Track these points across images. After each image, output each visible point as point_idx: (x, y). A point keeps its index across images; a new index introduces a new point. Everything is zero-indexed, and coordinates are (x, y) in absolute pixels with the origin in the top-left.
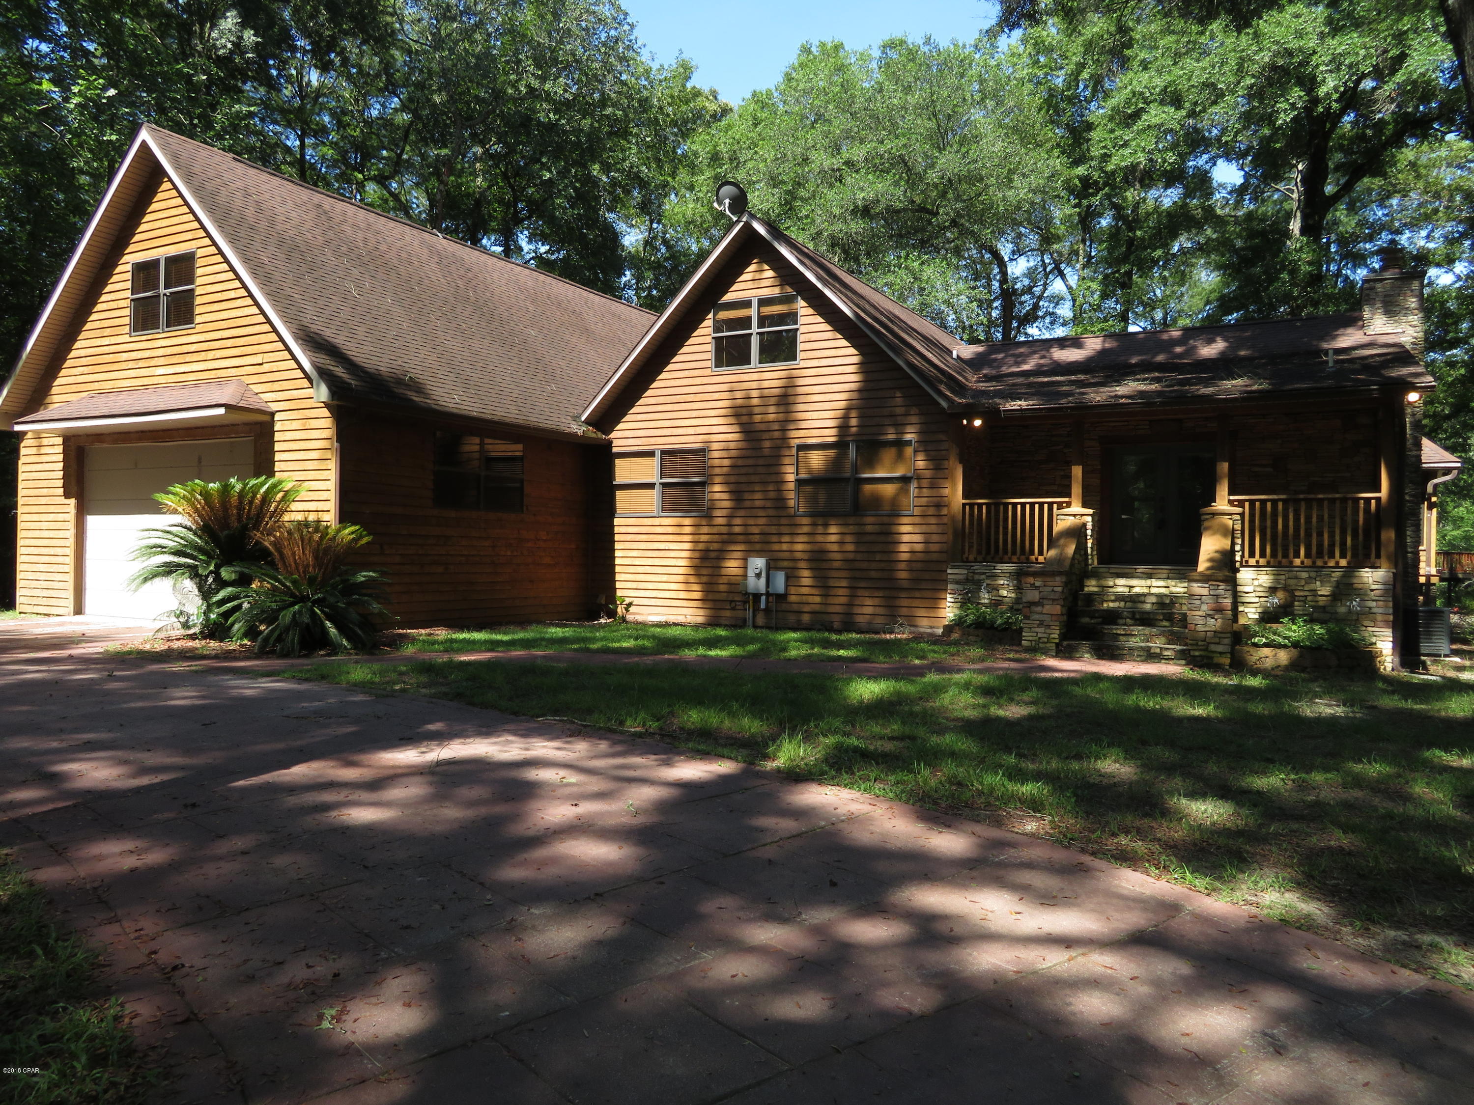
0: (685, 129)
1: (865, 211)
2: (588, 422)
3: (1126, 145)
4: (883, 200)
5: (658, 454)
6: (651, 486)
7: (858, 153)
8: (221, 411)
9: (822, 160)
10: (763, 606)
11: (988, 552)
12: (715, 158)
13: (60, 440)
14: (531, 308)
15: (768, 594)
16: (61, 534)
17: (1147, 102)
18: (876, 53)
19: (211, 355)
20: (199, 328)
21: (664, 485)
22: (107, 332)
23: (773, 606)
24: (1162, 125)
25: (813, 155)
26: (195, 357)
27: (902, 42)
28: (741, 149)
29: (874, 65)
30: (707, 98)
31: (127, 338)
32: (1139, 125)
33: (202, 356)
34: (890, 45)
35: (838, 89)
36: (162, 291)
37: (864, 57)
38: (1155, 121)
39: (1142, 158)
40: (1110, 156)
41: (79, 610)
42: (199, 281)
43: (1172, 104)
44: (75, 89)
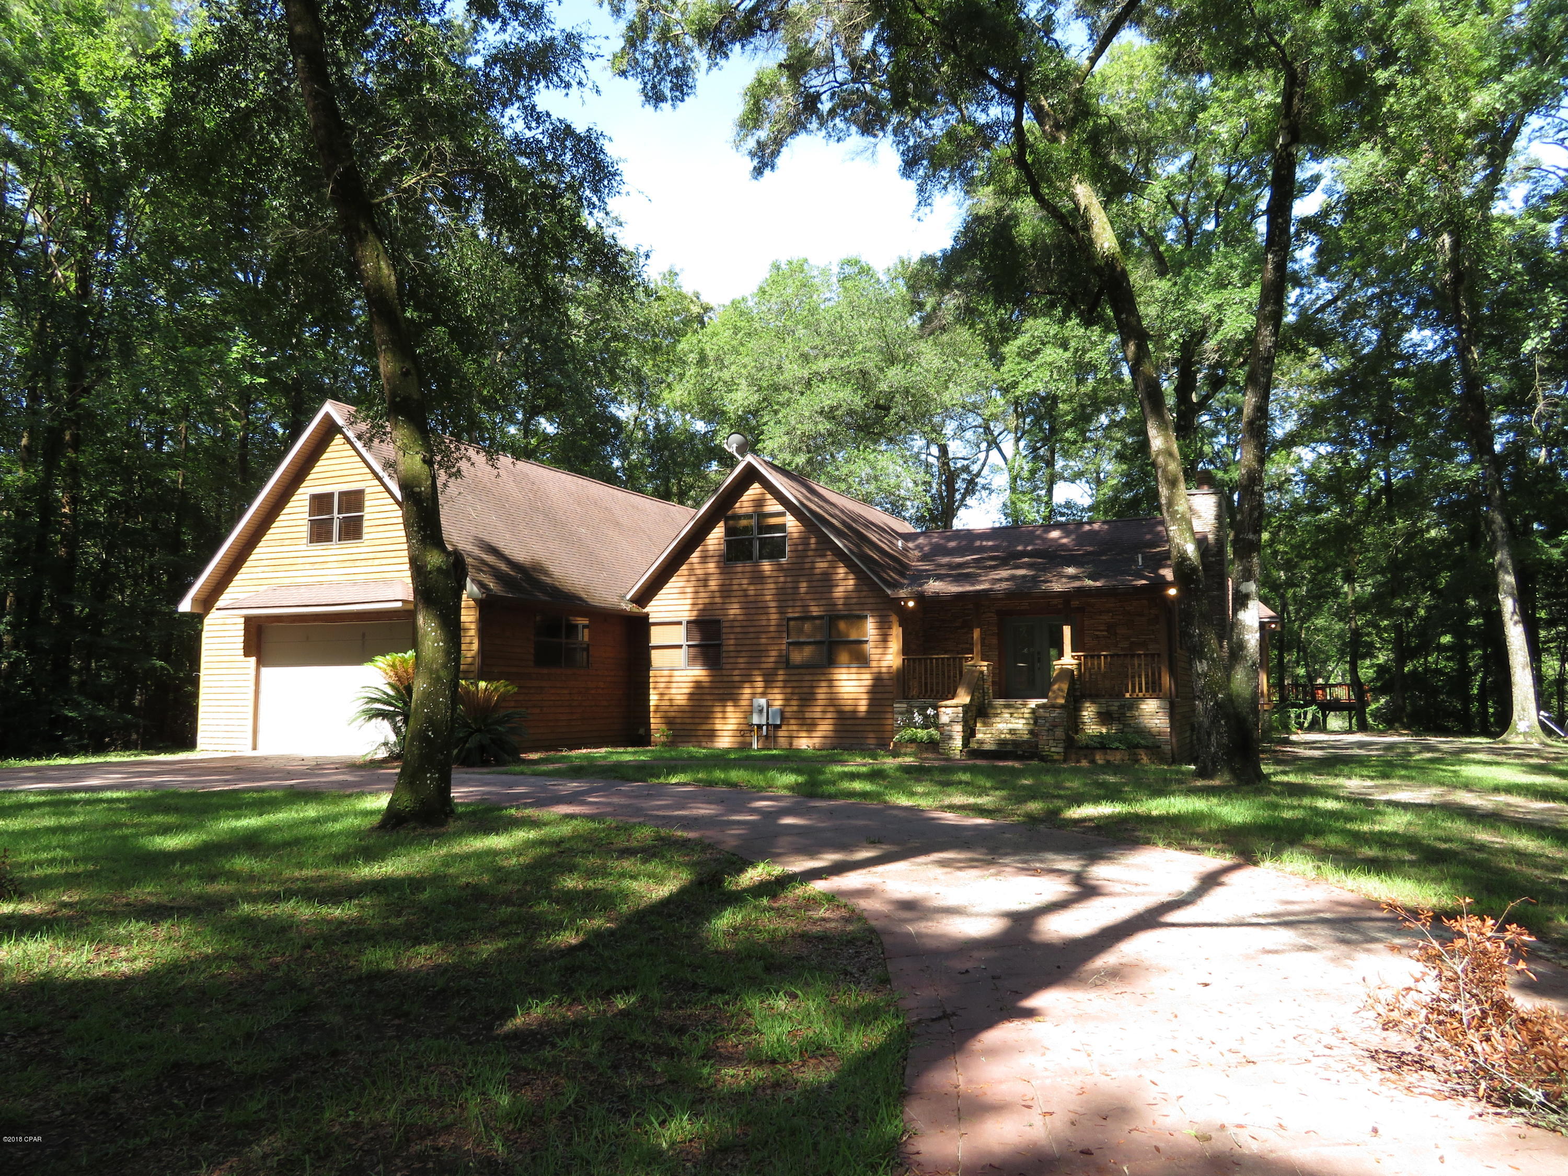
0: (676, 334)
1: (829, 414)
2: (632, 600)
3: (1029, 374)
4: (844, 404)
5: (684, 623)
6: (680, 647)
7: (823, 366)
8: (399, 604)
9: (794, 371)
10: (764, 733)
11: (926, 691)
12: (702, 360)
13: (243, 620)
14: (579, 510)
15: (768, 725)
16: (244, 690)
17: (1044, 344)
18: (835, 269)
19: (377, 562)
20: (366, 543)
21: (689, 646)
22: (287, 542)
23: (771, 733)
24: (1053, 363)
25: (786, 365)
26: (364, 563)
27: (857, 262)
28: (725, 353)
29: (834, 279)
30: (692, 301)
31: (304, 547)
32: (1040, 360)
33: (370, 563)
34: (848, 262)
35: (805, 313)
36: (336, 514)
37: (824, 272)
38: (1049, 359)
39: (1040, 386)
40: (1017, 383)
41: (254, 748)
42: (367, 510)
43: (1061, 346)
44: (235, 348)
